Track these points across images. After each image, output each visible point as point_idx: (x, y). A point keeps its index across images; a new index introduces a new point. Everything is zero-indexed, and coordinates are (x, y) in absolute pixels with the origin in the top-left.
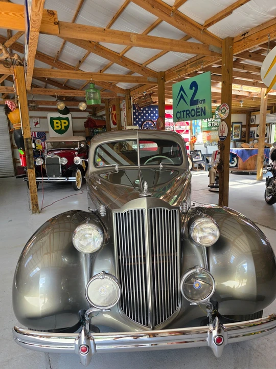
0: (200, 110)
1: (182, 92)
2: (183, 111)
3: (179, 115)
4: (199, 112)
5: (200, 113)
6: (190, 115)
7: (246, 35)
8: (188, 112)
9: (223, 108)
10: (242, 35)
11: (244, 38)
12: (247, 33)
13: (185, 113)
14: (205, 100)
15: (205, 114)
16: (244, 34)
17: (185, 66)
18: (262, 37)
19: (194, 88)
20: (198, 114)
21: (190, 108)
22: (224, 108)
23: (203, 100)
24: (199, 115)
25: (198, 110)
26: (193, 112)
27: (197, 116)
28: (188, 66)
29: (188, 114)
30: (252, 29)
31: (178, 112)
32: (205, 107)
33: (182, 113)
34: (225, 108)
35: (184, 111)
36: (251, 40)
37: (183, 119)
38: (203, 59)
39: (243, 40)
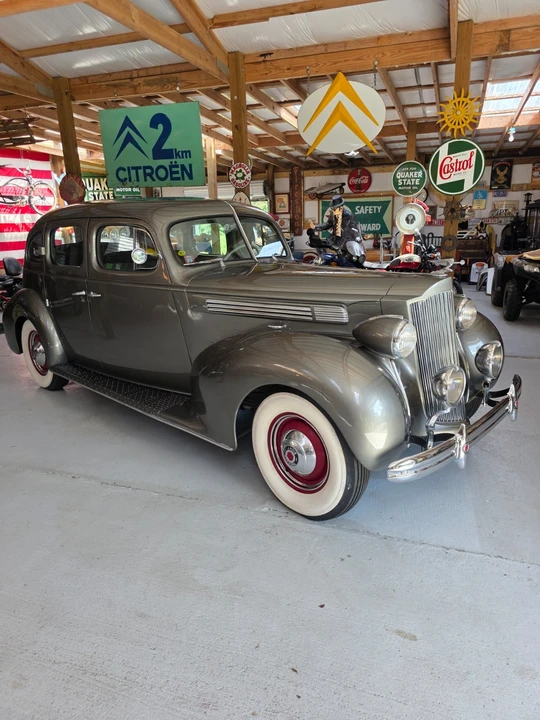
0: (179, 169)
1: (128, 129)
2: (137, 169)
3: (123, 175)
4: (177, 172)
5: (179, 175)
6: (154, 176)
7: (268, 58)
8: (148, 171)
9: (238, 170)
10: (261, 56)
11: (264, 61)
12: (270, 54)
13: (141, 172)
14: (189, 152)
15: (191, 177)
16: (265, 55)
17: (132, 79)
18: (297, 69)
19: (161, 126)
20: (174, 176)
21: (155, 164)
22: (241, 171)
23: (186, 152)
24: (178, 179)
25: (174, 169)
26: (162, 173)
27: (172, 179)
28: (140, 80)
29: (150, 175)
30: (277, 51)
31: (120, 169)
32: (190, 166)
33: (133, 172)
34: (243, 171)
35: (140, 168)
36: (277, 68)
37: (136, 183)
38: (178, 75)
39: (263, 64)
